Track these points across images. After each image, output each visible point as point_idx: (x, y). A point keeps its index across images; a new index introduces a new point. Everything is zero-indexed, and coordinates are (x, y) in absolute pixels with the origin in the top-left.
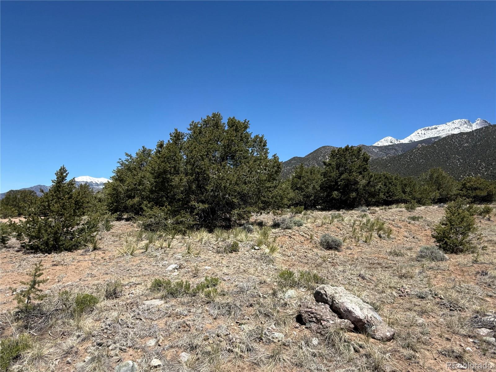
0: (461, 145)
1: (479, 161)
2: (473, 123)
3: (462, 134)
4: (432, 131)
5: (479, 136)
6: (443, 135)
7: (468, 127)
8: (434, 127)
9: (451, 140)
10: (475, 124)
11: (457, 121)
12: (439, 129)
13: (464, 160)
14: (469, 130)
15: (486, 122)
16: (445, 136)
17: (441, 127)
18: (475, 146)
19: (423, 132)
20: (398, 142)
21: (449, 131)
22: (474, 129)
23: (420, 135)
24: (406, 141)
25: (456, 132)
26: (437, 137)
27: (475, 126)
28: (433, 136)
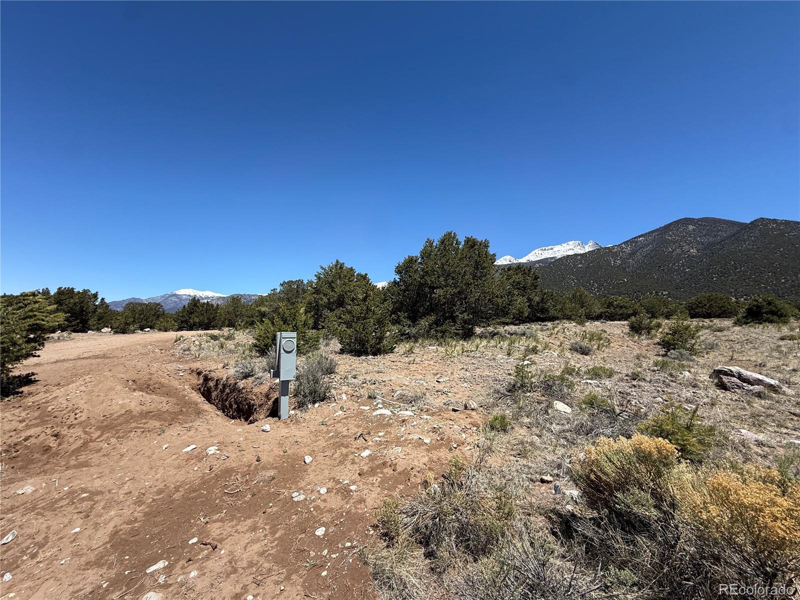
0: (575, 266)
1: (592, 281)
2: (586, 245)
3: (576, 255)
4: (549, 251)
5: (592, 257)
6: (559, 255)
7: (582, 249)
8: (550, 247)
9: (567, 261)
10: (588, 245)
11: (571, 243)
12: (555, 249)
13: (579, 280)
14: (582, 252)
15: (597, 244)
16: (561, 257)
17: (556, 248)
18: (588, 267)
19: (540, 252)
20: (517, 262)
21: (564, 252)
22: (587, 251)
23: (537, 255)
24: (523, 260)
25: (571, 253)
26: (554, 257)
27: (588, 248)
28: (550, 257)
